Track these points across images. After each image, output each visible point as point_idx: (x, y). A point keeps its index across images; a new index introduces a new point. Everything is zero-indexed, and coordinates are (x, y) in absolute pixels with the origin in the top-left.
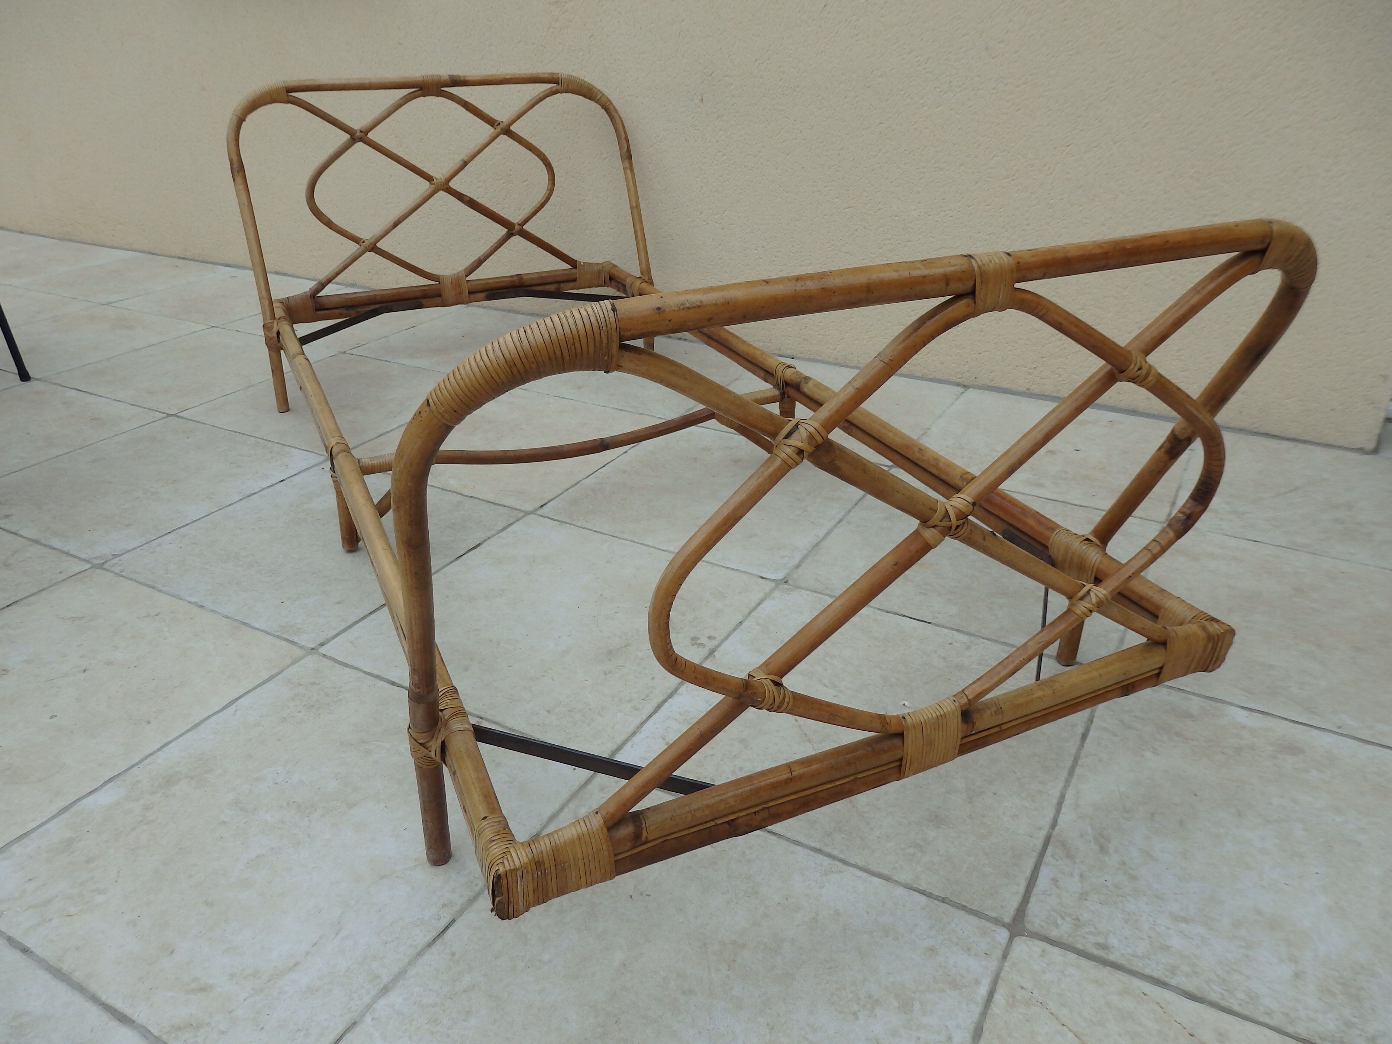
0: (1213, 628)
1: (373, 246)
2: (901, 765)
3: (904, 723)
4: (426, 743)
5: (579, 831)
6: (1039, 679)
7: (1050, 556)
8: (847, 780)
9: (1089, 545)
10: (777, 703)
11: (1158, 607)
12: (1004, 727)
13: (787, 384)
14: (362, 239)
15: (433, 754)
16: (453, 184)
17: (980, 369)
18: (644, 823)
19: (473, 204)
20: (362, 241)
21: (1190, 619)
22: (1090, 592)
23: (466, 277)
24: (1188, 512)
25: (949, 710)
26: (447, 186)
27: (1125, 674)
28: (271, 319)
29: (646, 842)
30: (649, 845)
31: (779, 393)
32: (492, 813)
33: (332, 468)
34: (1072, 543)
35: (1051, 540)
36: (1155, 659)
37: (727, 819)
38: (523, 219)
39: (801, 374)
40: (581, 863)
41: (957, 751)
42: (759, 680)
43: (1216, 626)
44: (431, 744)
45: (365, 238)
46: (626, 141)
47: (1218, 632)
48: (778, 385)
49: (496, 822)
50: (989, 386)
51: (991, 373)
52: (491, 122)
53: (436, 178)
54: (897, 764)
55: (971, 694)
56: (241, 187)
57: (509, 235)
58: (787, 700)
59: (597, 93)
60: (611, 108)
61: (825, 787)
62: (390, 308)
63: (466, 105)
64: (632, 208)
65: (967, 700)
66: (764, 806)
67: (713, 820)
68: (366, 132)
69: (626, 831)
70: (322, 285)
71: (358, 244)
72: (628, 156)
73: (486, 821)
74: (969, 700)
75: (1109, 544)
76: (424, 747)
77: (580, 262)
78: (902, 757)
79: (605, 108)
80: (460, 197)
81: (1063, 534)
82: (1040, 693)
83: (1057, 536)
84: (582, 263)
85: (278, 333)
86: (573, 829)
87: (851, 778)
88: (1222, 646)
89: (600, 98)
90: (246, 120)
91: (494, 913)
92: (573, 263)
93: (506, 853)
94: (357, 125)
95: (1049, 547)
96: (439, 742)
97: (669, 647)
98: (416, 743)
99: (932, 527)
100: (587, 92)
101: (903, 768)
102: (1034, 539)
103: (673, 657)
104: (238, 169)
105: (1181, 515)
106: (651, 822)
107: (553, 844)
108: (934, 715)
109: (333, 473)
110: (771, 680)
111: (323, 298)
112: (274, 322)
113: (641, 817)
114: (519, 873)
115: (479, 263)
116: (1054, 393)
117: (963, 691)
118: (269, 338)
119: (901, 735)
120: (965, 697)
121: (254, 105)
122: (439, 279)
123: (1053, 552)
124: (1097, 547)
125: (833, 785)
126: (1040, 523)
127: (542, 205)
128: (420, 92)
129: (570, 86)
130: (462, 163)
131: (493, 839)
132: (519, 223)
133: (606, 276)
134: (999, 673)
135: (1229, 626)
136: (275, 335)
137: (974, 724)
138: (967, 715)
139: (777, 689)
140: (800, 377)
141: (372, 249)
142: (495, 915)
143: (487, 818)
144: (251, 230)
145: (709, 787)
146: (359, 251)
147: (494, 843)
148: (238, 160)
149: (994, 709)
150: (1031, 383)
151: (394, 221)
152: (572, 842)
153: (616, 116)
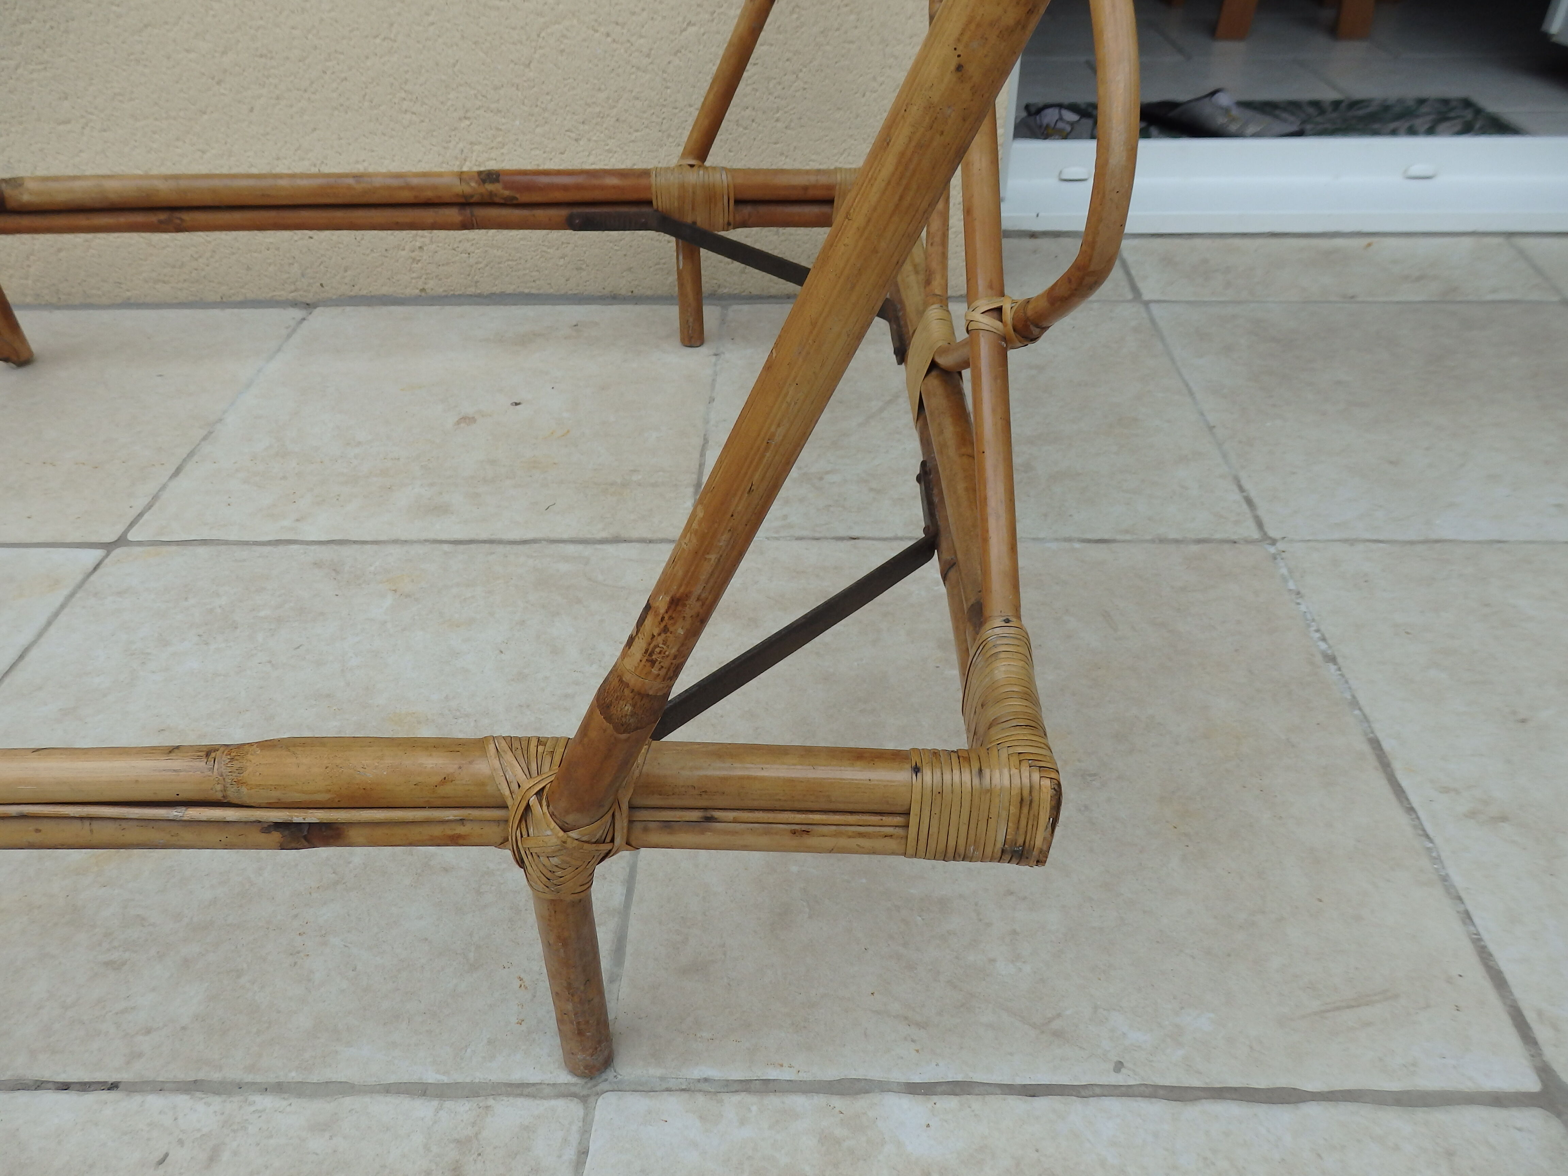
17: (322, 267)
50: (351, 297)
51: (346, 271)
116: (469, 289)
150: (424, 276)
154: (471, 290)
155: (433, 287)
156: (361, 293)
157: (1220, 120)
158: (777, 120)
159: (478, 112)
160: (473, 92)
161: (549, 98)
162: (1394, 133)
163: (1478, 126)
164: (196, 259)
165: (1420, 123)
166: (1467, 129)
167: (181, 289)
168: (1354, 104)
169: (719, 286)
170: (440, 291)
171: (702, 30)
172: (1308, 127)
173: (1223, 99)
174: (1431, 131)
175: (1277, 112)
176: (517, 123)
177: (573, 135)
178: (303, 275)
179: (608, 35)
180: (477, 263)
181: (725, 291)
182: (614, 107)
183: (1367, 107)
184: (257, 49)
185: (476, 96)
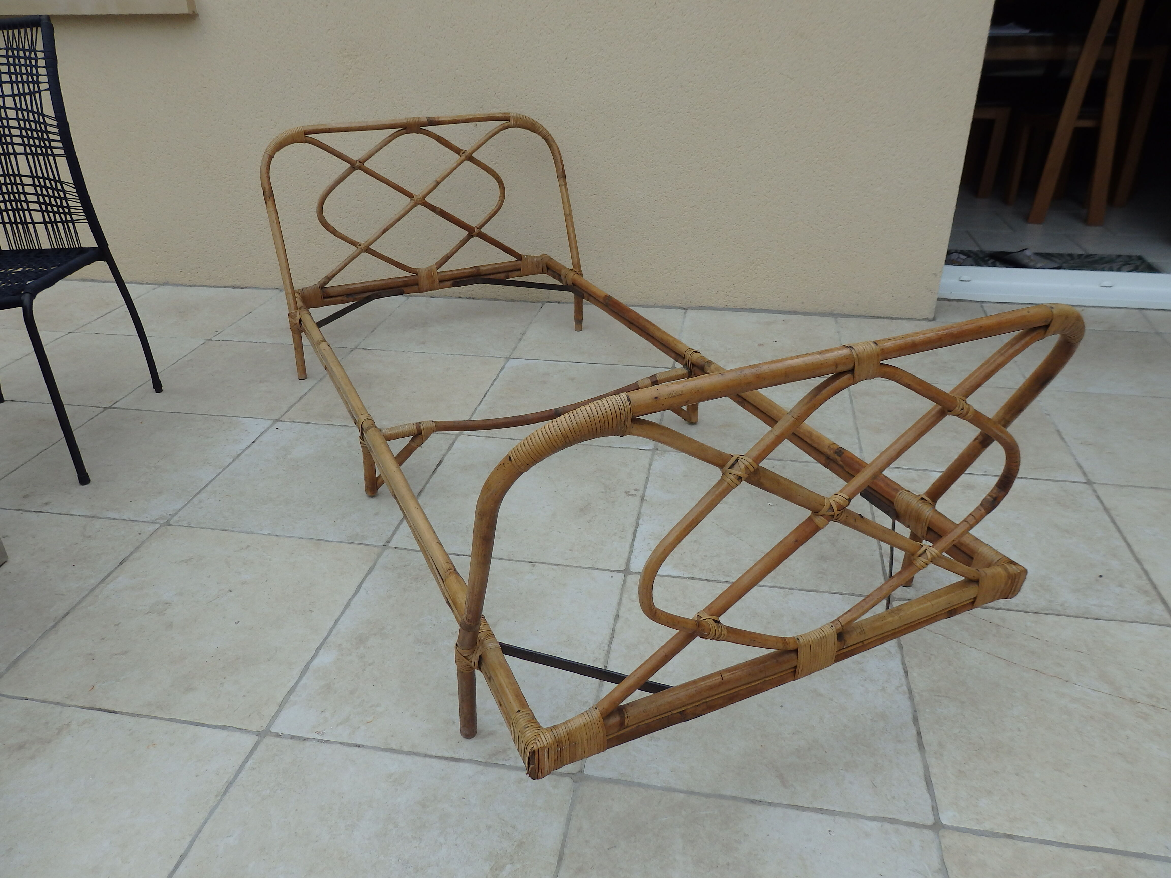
0: (1012, 569)
1: (367, 248)
2: (796, 671)
3: (798, 643)
4: (468, 656)
5: (585, 721)
6: (889, 608)
7: (895, 510)
8: (759, 682)
9: (924, 503)
10: (717, 636)
11: (973, 551)
12: (865, 643)
13: (693, 365)
14: (359, 243)
15: (473, 664)
16: (428, 199)
18: (626, 714)
19: (443, 214)
20: (359, 244)
21: (995, 561)
22: (926, 551)
23: (437, 269)
24: (994, 496)
25: (829, 633)
26: (424, 201)
27: (949, 603)
28: (295, 310)
29: (628, 726)
30: (628, 729)
31: (687, 371)
32: (523, 708)
33: (361, 437)
34: (911, 501)
35: (895, 499)
36: (971, 592)
37: (680, 710)
38: (481, 224)
39: (705, 358)
40: (586, 742)
41: (833, 661)
42: (705, 619)
43: (1014, 567)
44: (471, 657)
45: (361, 242)
46: (562, 164)
47: (1016, 572)
48: (687, 365)
49: (527, 714)
51: (701, 298)
52: (458, 151)
53: (415, 195)
54: (793, 670)
55: (843, 621)
56: (272, 209)
57: (470, 236)
58: (723, 633)
59: (539, 127)
60: (549, 138)
61: (745, 687)
62: (379, 295)
63: (439, 139)
64: (566, 216)
65: (840, 626)
66: (704, 701)
67: (670, 711)
68: (362, 162)
69: (615, 720)
70: (329, 279)
71: (356, 247)
72: (562, 175)
73: (520, 713)
74: (842, 626)
75: (938, 502)
76: (466, 659)
77: (524, 256)
78: (797, 665)
79: (545, 138)
80: (433, 208)
81: (905, 494)
82: (890, 619)
83: (900, 496)
84: (525, 256)
85: (300, 320)
86: (581, 719)
87: (763, 680)
88: (1018, 582)
89: (542, 130)
90: (275, 156)
91: (528, 775)
92: (519, 257)
93: (537, 736)
94: (356, 156)
95: (895, 503)
96: (478, 656)
97: (652, 604)
98: (461, 656)
99: (821, 516)
100: (532, 127)
101: (797, 673)
102: (883, 496)
103: (654, 610)
104: (269, 195)
105: (990, 498)
106: (631, 713)
107: (568, 729)
108: (819, 637)
109: (362, 441)
110: (713, 619)
111: (329, 288)
112: (297, 312)
113: (624, 710)
114: (547, 749)
115: (447, 258)
117: (838, 619)
118: (293, 324)
119: (796, 651)
120: (839, 623)
121: (280, 145)
122: (416, 271)
123: (897, 507)
124: (930, 504)
125: (749, 686)
126: (888, 485)
127: (496, 212)
128: (404, 130)
129: (518, 123)
130: (435, 183)
131: (526, 726)
132: (478, 227)
133: (544, 265)
134: (863, 607)
135: (1023, 567)
136: (298, 321)
137: (845, 642)
138: (840, 636)
139: (717, 625)
140: (704, 361)
141: (366, 250)
142: (529, 777)
143: (521, 711)
144: (279, 241)
145: (668, 688)
146: (357, 252)
147: (527, 729)
148: (269, 188)
149: (859, 631)
151: (383, 228)
152: (580, 728)
153: (553, 144)
154: (744, 307)
155: (731, 305)
156: (704, 306)
157: (1026, 261)
158: (864, 256)
159: (762, 249)
160: (762, 242)
161: (787, 245)
162: (1103, 269)
163: (1140, 268)
164: (650, 291)
165: (1115, 266)
166: (1136, 269)
167: (641, 301)
168: (1089, 256)
169: (834, 310)
170: (732, 306)
171: (844, 227)
172: (1064, 265)
173: (1028, 253)
174: (1119, 270)
175: (1053, 258)
176: (774, 252)
177: (793, 257)
178: (685, 298)
179: (812, 227)
180: (748, 298)
181: (836, 312)
182: (809, 249)
183: (1094, 257)
184: (694, 226)
185: (762, 243)
